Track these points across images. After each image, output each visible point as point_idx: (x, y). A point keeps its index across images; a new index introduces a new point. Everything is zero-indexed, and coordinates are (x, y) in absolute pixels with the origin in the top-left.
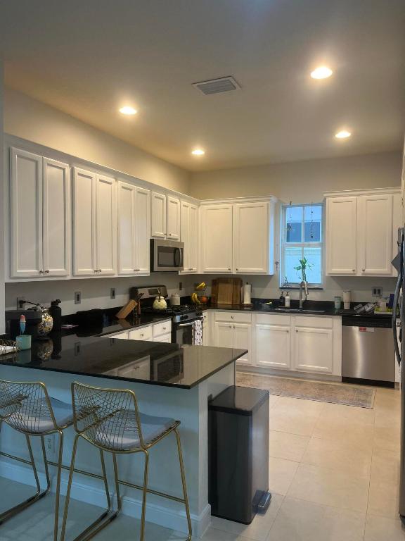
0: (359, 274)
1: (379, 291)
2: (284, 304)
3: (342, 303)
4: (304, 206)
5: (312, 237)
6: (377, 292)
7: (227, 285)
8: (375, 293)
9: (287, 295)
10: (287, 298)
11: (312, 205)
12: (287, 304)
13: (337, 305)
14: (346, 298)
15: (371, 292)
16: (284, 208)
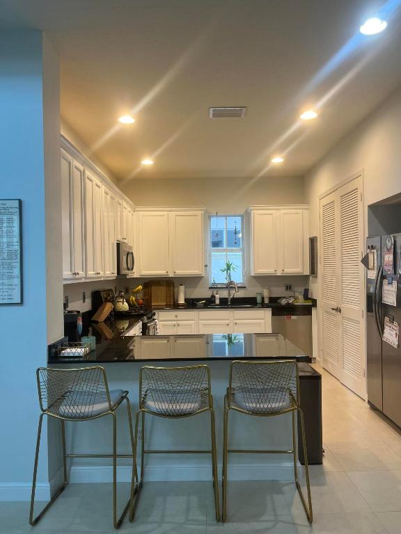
0: (279, 274)
1: (290, 287)
2: (214, 302)
3: (263, 298)
4: (226, 216)
5: (236, 243)
6: (289, 288)
7: (160, 287)
8: (287, 288)
9: (217, 294)
10: (217, 296)
11: (235, 216)
12: (218, 302)
13: (259, 300)
14: (266, 294)
15: (284, 288)
16: (210, 217)
